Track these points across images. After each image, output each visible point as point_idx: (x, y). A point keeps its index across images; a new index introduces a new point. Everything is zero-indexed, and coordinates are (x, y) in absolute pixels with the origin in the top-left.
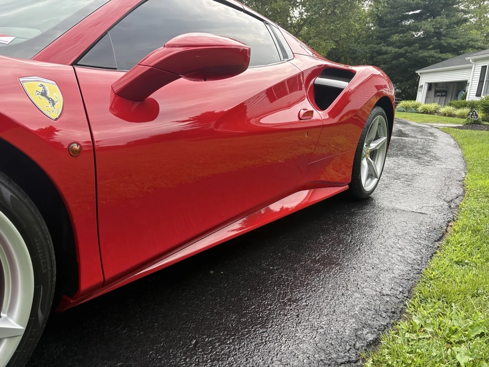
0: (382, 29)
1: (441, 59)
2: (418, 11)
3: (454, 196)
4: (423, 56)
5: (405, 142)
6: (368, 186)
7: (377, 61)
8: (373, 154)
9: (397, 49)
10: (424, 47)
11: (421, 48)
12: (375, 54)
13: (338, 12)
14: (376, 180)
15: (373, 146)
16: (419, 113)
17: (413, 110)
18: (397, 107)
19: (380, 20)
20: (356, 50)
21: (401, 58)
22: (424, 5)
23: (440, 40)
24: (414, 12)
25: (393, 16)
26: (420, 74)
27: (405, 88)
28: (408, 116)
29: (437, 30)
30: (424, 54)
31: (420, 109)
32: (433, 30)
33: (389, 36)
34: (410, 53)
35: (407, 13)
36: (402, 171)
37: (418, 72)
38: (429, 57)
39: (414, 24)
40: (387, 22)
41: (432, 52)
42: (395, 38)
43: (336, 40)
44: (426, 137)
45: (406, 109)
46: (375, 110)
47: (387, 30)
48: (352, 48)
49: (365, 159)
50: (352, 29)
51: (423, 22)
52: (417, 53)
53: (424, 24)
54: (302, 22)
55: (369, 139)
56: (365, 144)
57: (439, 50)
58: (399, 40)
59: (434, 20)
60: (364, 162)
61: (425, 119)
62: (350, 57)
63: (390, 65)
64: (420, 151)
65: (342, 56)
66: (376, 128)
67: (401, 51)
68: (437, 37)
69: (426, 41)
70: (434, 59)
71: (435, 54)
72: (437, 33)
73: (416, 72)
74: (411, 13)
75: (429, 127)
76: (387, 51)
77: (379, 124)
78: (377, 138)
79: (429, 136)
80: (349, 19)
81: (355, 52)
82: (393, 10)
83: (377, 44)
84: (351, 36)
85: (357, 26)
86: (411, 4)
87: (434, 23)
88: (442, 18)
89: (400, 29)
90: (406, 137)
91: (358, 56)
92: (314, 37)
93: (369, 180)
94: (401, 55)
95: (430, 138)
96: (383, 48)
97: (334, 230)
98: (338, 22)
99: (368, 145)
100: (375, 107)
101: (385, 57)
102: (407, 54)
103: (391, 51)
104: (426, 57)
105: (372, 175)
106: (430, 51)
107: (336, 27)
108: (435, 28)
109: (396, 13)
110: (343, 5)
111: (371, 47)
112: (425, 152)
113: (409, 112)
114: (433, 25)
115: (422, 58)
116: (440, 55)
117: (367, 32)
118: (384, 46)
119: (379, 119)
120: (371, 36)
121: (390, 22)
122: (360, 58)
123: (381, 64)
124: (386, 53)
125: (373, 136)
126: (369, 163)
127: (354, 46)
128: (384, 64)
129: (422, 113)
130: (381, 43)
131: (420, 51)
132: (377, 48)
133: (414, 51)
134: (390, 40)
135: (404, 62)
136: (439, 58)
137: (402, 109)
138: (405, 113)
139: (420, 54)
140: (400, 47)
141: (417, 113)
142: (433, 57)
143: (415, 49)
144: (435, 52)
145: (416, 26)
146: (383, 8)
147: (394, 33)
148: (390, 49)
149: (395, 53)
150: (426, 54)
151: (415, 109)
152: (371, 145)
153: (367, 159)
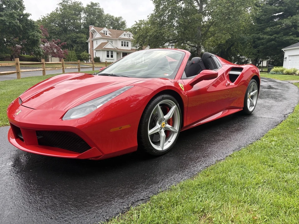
0: (259, 25)
1: (298, 41)
2: (281, 13)
3: (288, 113)
4: (286, 40)
5: (271, 92)
6: (250, 109)
7: (257, 44)
8: (252, 97)
9: (270, 36)
10: (286, 34)
11: (285, 35)
12: (256, 40)
13: (232, 17)
14: (254, 107)
15: (252, 94)
16: (284, 74)
17: (281, 73)
18: (271, 71)
19: (258, 20)
20: (244, 38)
21: (272, 41)
22: (285, 10)
23: (296, 29)
24: (279, 14)
25: (266, 17)
26: (284, 51)
27: (276, 59)
28: (276, 77)
29: (294, 24)
30: (286, 38)
31: (284, 72)
32: (291, 24)
33: (264, 29)
34: (278, 38)
35: (274, 15)
36: (267, 104)
37: (283, 50)
38: (290, 40)
39: (279, 21)
40: (262, 20)
41: (292, 37)
42: (268, 29)
43: (231, 33)
44: (283, 89)
45: (276, 72)
46: (252, 80)
47: (263, 26)
48: (242, 37)
49: (249, 99)
50: (241, 26)
51: (284, 20)
52: (282, 38)
53: (286, 21)
54: (210, 24)
55: (250, 91)
56: (248, 93)
57: (296, 36)
58: (271, 31)
59: (292, 18)
60: (248, 100)
61: (286, 78)
62: (240, 42)
63: (265, 46)
64: (278, 96)
65: (235, 42)
66: (252, 86)
67: (272, 37)
68: (294, 27)
69: (288, 31)
70: (293, 41)
71: (294, 38)
72: (294, 25)
73: (282, 50)
74: (277, 14)
75: (287, 83)
76: (263, 38)
77: (254, 85)
78: (253, 91)
79: (285, 88)
80: (238, 21)
81: (243, 39)
82: (265, 13)
83: (257, 34)
84: (240, 30)
85: (244, 24)
86: (277, 9)
87: (292, 20)
88: (296, 16)
89: (270, 24)
90: (272, 89)
91: (246, 42)
92: (218, 33)
93: (251, 107)
94: (272, 40)
95: (285, 89)
96: (261, 36)
97: (239, 123)
98: (232, 23)
99: (250, 94)
100: (251, 79)
101: (262, 41)
102: (276, 39)
103: (266, 38)
104: (288, 40)
105: (252, 105)
106: (290, 36)
107: (231, 26)
108: (292, 23)
109: (267, 15)
110: (235, 13)
111: (253, 36)
112: (280, 96)
113: (278, 74)
114: (291, 21)
115: (285, 41)
116: (297, 38)
117: (250, 27)
118: (261, 35)
119: (253, 84)
120: (253, 29)
121: (264, 20)
122: (247, 43)
123: (260, 45)
124: (263, 39)
125: (252, 90)
126: (250, 101)
127: (242, 35)
128: (262, 45)
129: (286, 74)
130: (259, 33)
131: (284, 37)
132: (257, 36)
133: (280, 36)
134: (265, 31)
135: (275, 44)
136: (296, 40)
137: (274, 73)
138: (275, 75)
139: (284, 38)
140: (271, 35)
141: (283, 74)
142: (292, 40)
143: (281, 36)
144: (294, 37)
145: (280, 22)
146: (259, 12)
147: (267, 27)
148: (265, 36)
149: (269, 38)
150: (288, 38)
151: (282, 73)
152: (251, 93)
153: (250, 99)
